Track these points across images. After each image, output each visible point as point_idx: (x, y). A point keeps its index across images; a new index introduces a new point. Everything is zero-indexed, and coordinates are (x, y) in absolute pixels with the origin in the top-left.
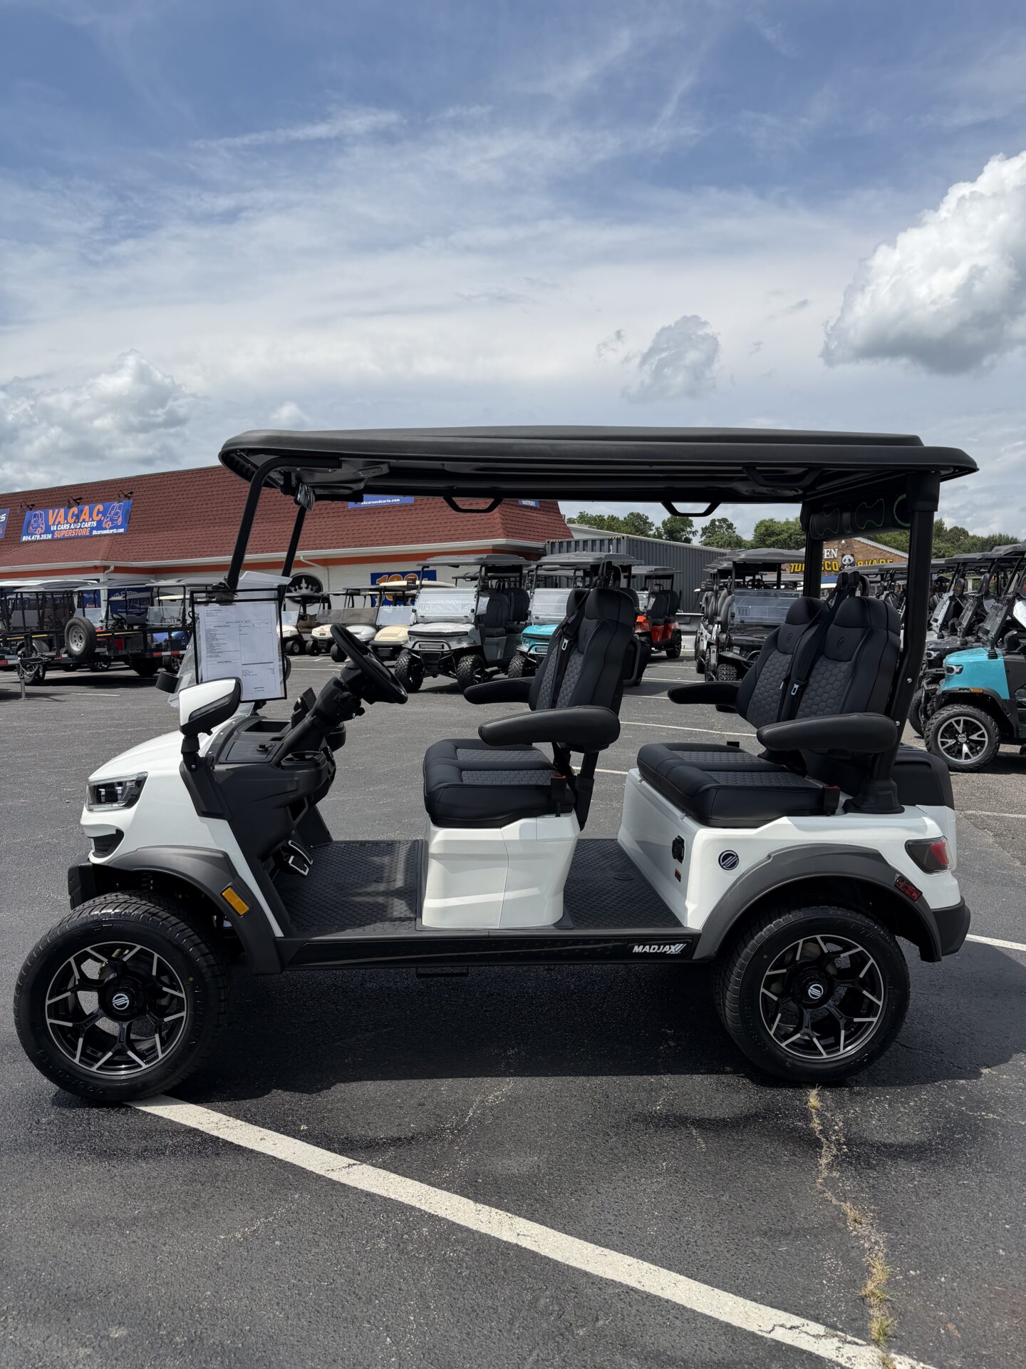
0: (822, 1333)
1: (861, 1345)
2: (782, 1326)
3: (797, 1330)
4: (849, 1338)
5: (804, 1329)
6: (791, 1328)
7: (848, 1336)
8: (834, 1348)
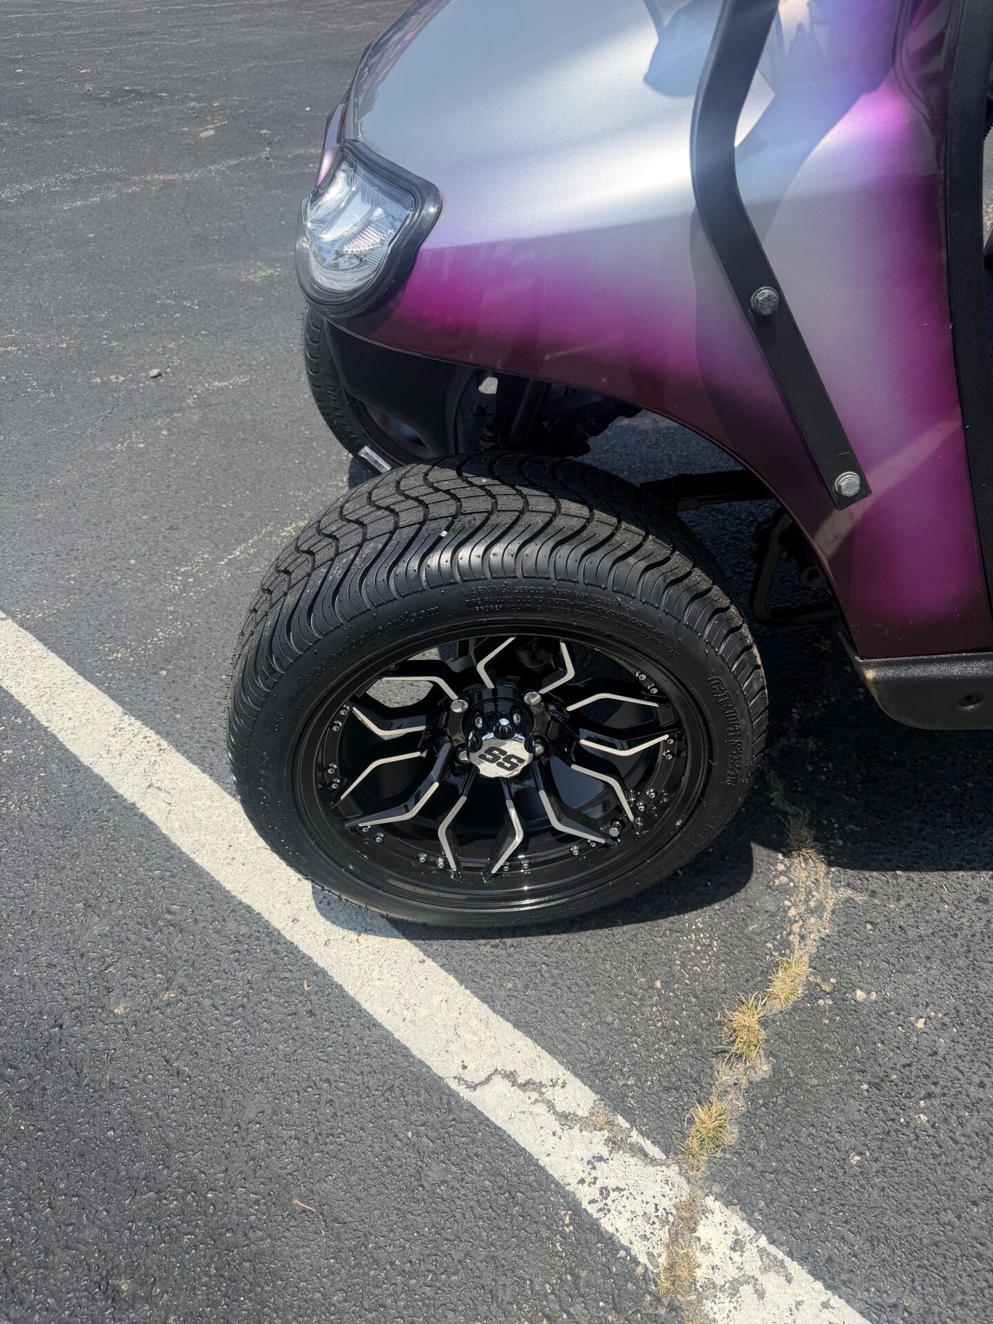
0: (582, 1112)
1: (653, 1161)
2: (511, 1076)
3: (534, 1095)
4: (635, 1137)
5: (549, 1093)
6: (526, 1086)
7: (634, 1133)
8: (588, 1156)
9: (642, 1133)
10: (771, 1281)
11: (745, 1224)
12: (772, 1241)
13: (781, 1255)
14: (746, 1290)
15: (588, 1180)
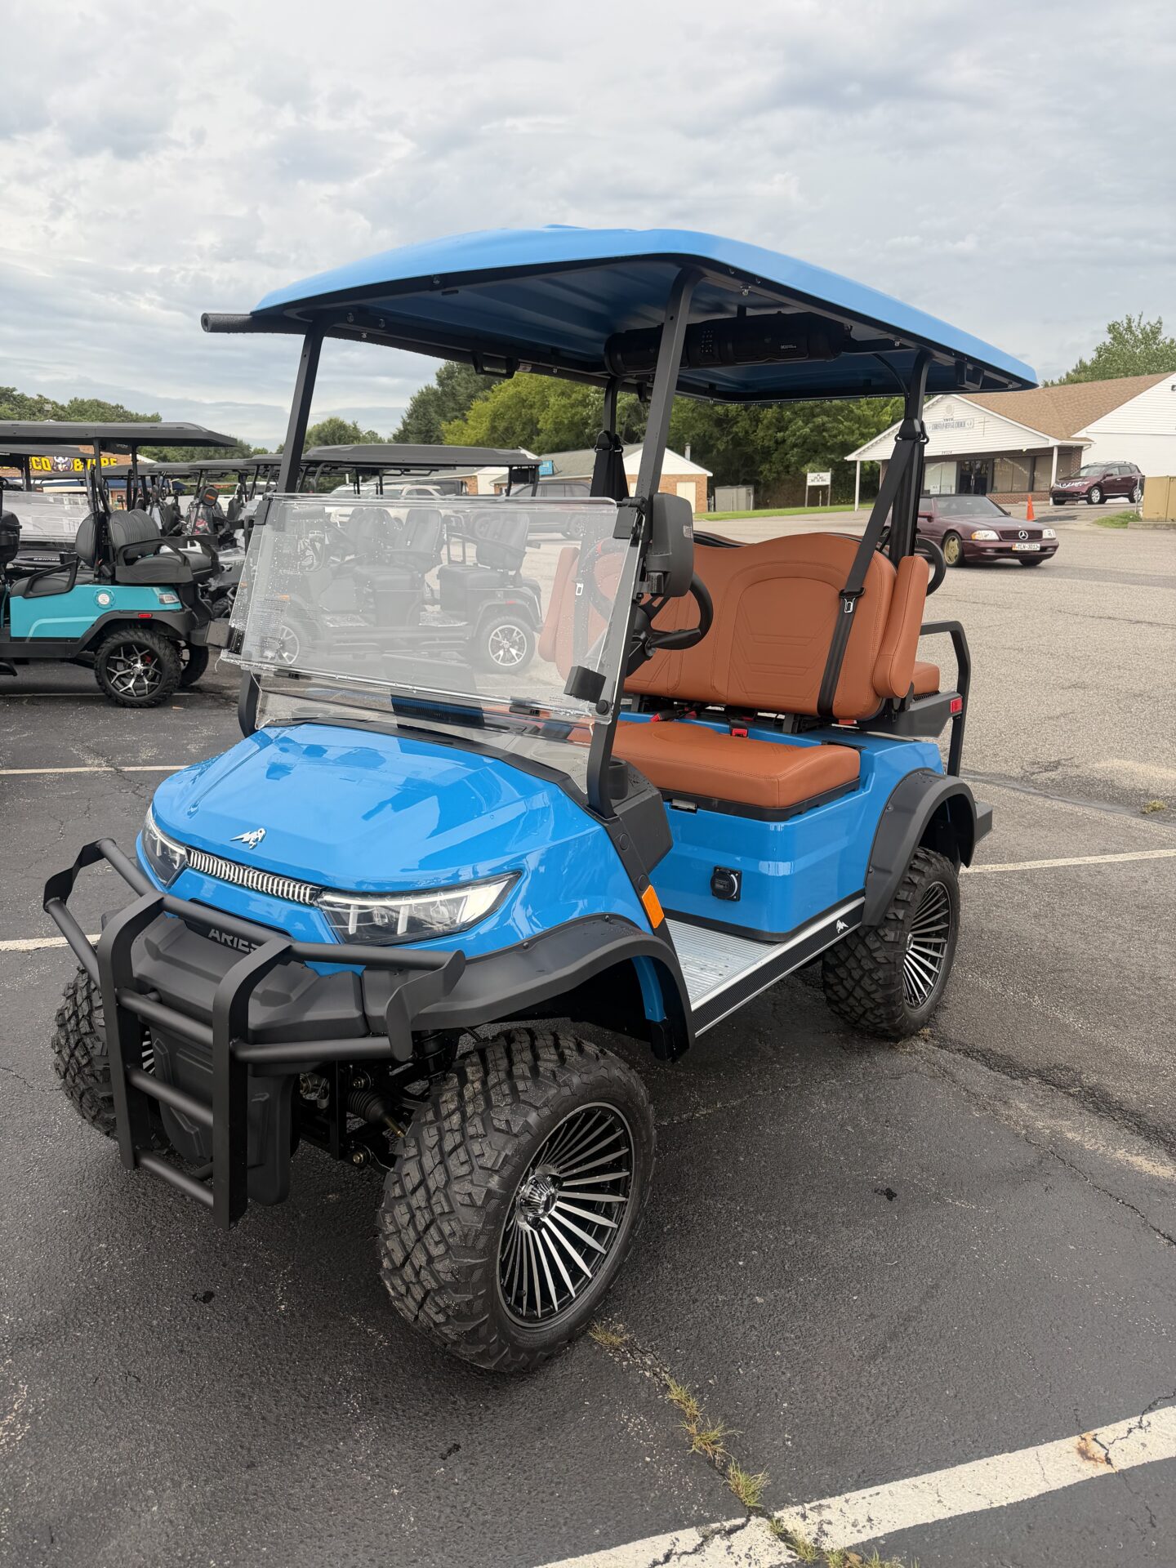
0: (701, 1539)
1: (743, 1527)
3: (674, 1558)
4: (727, 1524)
6: (667, 1558)
7: (725, 1523)
8: (726, 1553)
9: (727, 1520)
10: (827, 1515)
11: (796, 1508)
12: (808, 1503)
13: (817, 1503)
14: (826, 1527)
15: (737, 1560)
